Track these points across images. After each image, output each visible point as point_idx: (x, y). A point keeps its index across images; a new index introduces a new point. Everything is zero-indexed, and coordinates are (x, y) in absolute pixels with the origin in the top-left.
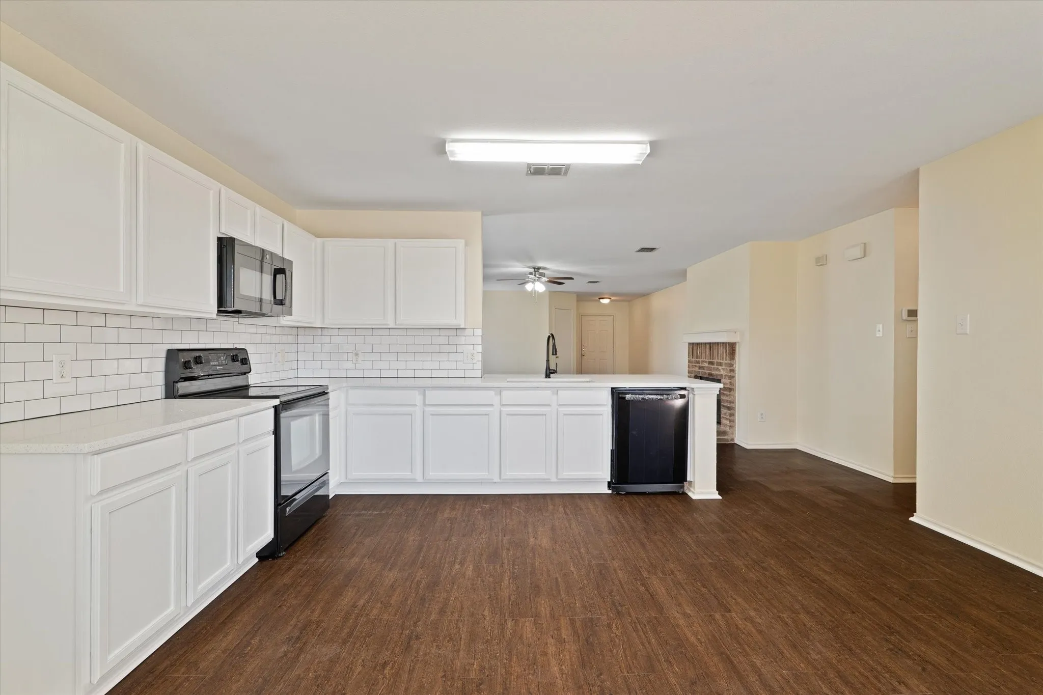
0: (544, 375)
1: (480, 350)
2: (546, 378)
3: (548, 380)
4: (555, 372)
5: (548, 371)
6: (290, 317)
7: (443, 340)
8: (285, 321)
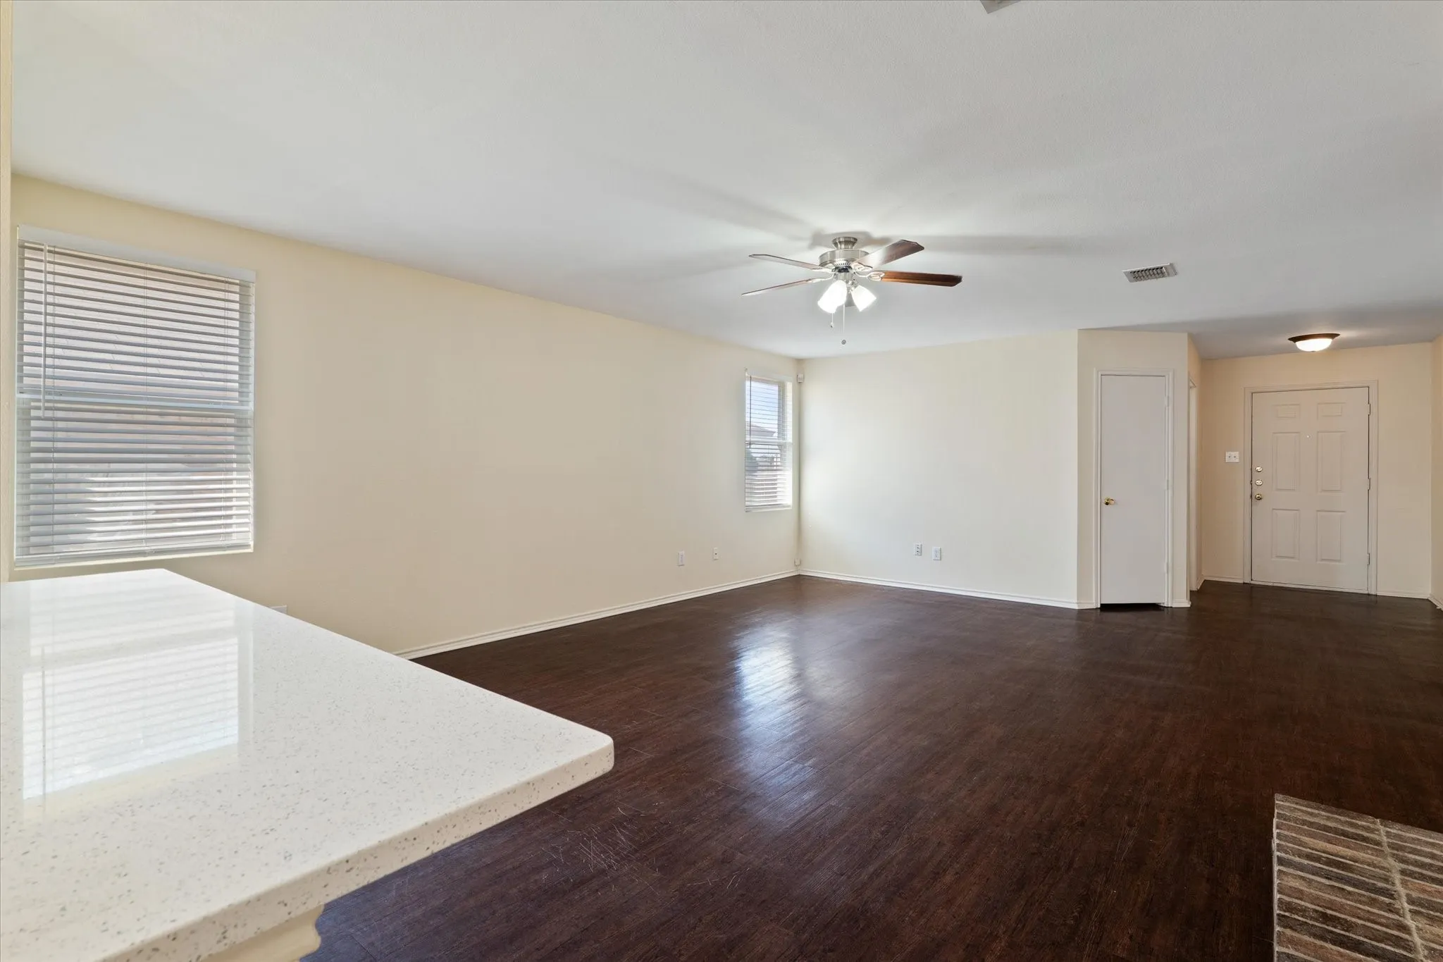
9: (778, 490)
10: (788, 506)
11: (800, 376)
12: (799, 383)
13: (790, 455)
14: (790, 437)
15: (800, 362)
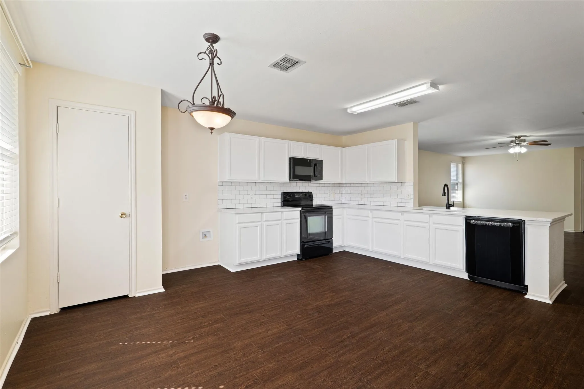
0: (446, 208)
1: (412, 193)
2: (447, 209)
3: (448, 210)
4: (452, 206)
5: (447, 205)
6: (322, 181)
7: (396, 188)
8: (321, 181)
9: (456, 197)
10: (460, 202)
11: (464, 162)
12: (463, 164)
13: (460, 186)
14: (460, 180)
15: (463, 157)
